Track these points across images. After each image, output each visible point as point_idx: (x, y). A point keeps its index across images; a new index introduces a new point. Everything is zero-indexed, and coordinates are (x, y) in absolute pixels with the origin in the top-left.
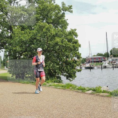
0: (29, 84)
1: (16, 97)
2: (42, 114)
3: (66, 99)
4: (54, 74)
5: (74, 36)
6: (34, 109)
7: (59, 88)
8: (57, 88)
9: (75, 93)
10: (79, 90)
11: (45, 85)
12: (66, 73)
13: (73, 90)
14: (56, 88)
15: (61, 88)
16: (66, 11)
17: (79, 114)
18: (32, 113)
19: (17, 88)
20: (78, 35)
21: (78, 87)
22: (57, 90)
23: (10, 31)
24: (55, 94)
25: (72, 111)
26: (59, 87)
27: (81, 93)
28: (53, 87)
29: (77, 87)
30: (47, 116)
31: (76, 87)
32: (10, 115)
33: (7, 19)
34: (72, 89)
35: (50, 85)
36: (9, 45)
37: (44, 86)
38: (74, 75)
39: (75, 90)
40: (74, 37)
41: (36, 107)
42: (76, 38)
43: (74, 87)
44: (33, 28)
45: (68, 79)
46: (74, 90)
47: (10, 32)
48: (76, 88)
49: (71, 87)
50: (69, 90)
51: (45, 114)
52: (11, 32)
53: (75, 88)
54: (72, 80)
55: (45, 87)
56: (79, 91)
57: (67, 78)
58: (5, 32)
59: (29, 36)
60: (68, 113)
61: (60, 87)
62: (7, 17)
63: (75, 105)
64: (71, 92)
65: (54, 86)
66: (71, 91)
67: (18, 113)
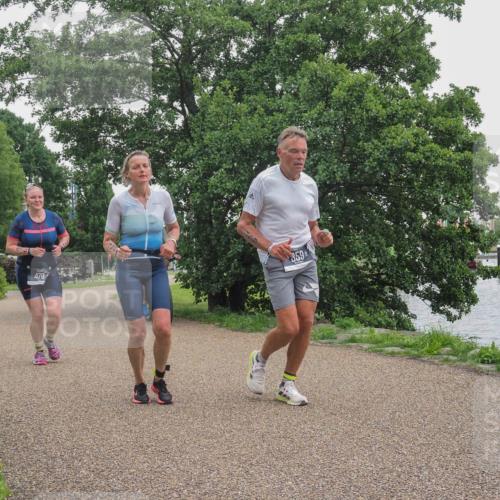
0: (260, 331)
1: (197, 391)
2: (296, 471)
3: (420, 406)
4: (375, 287)
5: (464, 118)
6: (265, 445)
7: (393, 354)
8: (380, 352)
9: (462, 377)
10: (483, 362)
11: (328, 338)
12: (427, 285)
13: (455, 361)
14: (376, 351)
15: (399, 353)
16: (429, 10)
17: (472, 477)
18: (254, 462)
19: (210, 350)
20: (482, 115)
21: (478, 350)
22: (380, 360)
23: (182, 106)
24: (369, 378)
25: (438, 460)
26: (390, 349)
27: (492, 375)
28: (366, 346)
29: (476, 347)
30: (322, 482)
31: (472, 349)
32: (159, 467)
33: (168, 54)
34: (451, 357)
35: (353, 340)
36: (177, 166)
37: (324, 341)
38: (467, 295)
39: (465, 361)
40: (465, 121)
41: (274, 438)
42: (472, 129)
43: (463, 348)
44: (278, 87)
45: (441, 312)
46: (458, 363)
47: (179, 111)
48: (472, 352)
49: (448, 349)
50: (436, 361)
51: (311, 470)
52: (184, 110)
53: (463, 352)
54: (459, 318)
55: (327, 348)
56: (481, 366)
57: (435, 309)
58: (160, 112)
59: (263, 127)
60: (420, 468)
61: (397, 349)
62: (166, 44)
63: (458, 434)
64: (444, 373)
65: (368, 342)
66: (445, 366)
67: (194, 463)
